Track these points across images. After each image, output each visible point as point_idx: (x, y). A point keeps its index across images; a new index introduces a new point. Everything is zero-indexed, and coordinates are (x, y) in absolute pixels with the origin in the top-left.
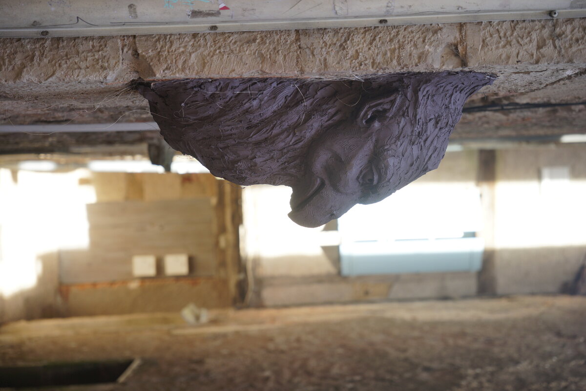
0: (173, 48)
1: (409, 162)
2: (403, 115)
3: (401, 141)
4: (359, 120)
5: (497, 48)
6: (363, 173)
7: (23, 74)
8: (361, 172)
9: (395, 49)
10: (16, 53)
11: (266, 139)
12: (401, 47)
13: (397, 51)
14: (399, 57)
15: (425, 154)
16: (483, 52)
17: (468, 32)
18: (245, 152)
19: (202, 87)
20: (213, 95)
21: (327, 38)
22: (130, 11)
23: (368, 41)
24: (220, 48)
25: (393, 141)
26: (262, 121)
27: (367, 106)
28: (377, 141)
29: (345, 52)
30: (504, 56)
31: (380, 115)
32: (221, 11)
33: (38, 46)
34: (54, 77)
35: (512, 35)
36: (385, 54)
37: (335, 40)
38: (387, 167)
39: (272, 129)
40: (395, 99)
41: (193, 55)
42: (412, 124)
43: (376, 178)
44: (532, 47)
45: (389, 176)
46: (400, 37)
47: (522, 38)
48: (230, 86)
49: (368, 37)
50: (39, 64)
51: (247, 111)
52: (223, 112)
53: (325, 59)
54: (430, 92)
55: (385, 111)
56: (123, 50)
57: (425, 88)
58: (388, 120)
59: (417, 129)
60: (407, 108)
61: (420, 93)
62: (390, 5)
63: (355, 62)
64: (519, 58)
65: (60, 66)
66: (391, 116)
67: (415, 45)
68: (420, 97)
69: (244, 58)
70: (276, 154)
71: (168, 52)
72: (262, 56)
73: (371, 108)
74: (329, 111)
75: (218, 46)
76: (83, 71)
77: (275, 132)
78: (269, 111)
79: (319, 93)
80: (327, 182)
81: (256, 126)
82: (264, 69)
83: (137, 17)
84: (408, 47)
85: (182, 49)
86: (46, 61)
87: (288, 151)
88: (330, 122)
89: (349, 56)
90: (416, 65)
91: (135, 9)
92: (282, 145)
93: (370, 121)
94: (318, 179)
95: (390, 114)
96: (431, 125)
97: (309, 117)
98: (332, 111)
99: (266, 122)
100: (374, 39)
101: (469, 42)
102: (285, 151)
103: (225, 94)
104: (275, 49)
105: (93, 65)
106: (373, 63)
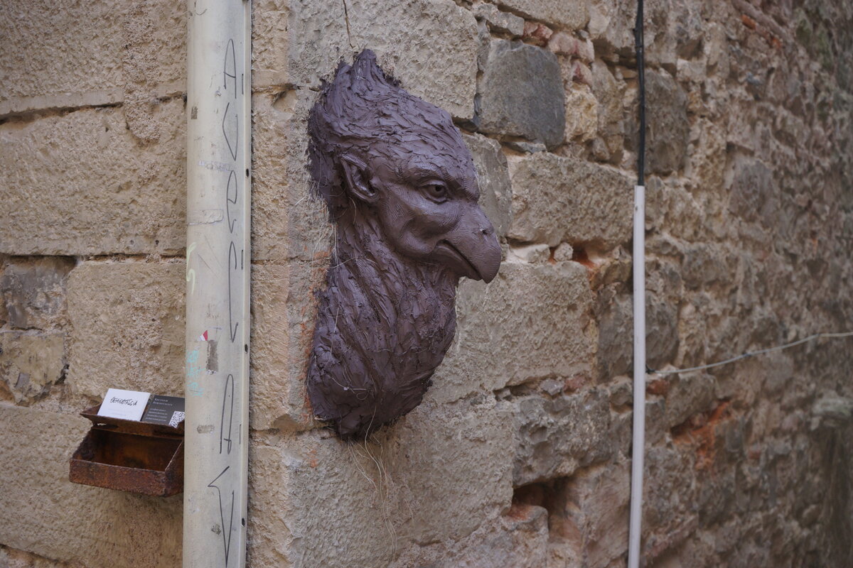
0: (265, 392)
1: (422, 145)
2: (366, 152)
3: (392, 154)
4: (370, 200)
5: (273, 53)
6: (430, 197)
7: (281, 552)
8: (428, 198)
9: (272, 161)
10: (263, 555)
11: (392, 302)
12: (270, 154)
13: (273, 159)
14: (279, 157)
15: (418, 128)
16: (277, 68)
17: (261, 84)
18: (406, 327)
19: (321, 366)
20: (335, 355)
21: (261, 232)
22: (204, 432)
23: (265, 189)
24: (266, 344)
25: (391, 163)
26: (371, 305)
27: (354, 191)
28: (392, 181)
29: (273, 214)
30: (282, 45)
31: (365, 177)
32: (209, 339)
33: (258, 532)
34: (286, 521)
35: (263, 38)
36: (276, 170)
37: (264, 224)
38: (419, 170)
39: (380, 295)
40: (347, 161)
41: (272, 372)
42: (377, 142)
43: (434, 182)
44: (275, 15)
45: (432, 168)
46: (263, 155)
47: (267, 27)
48: (327, 337)
49: (262, 189)
50: (273, 534)
51: (356, 321)
52: (355, 346)
53: (278, 234)
54: (347, 123)
55: (360, 171)
56: (267, 445)
57: (341, 129)
58: (370, 169)
59: (383, 136)
60: (360, 147)
61: (344, 134)
62: (209, 166)
63: (281, 202)
64: (284, 28)
65: (275, 513)
66: (365, 166)
67: (270, 139)
68: (350, 133)
69: (275, 319)
70: (412, 292)
71: (268, 398)
72: (274, 301)
73: (355, 187)
74: (366, 232)
75: (264, 346)
76: (280, 489)
77: (384, 292)
78: (359, 296)
79: (350, 243)
80: (442, 238)
81: (377, 312)
82: (285, 300)
83: (211, 426)
84: (271, 147)
85: (267, 384)
86: (270, 526)
87: (407, 278)
88: (378, 231)
89: (277, 210)
90: (286, 138)
91: (202, 427)
92: (398, 286)
93: (371, 189)
94: (440, 247)
95: (364, 166)
96: (384, 121)
97: (370, 255)
98: (366, 230)
99: (373, 302)
100: (263, 182)
101: (269, 82)
102: (407, 282)
103: (335, 342)
104: (269, 287)
105: (276, 478)
106: (283, 184)
